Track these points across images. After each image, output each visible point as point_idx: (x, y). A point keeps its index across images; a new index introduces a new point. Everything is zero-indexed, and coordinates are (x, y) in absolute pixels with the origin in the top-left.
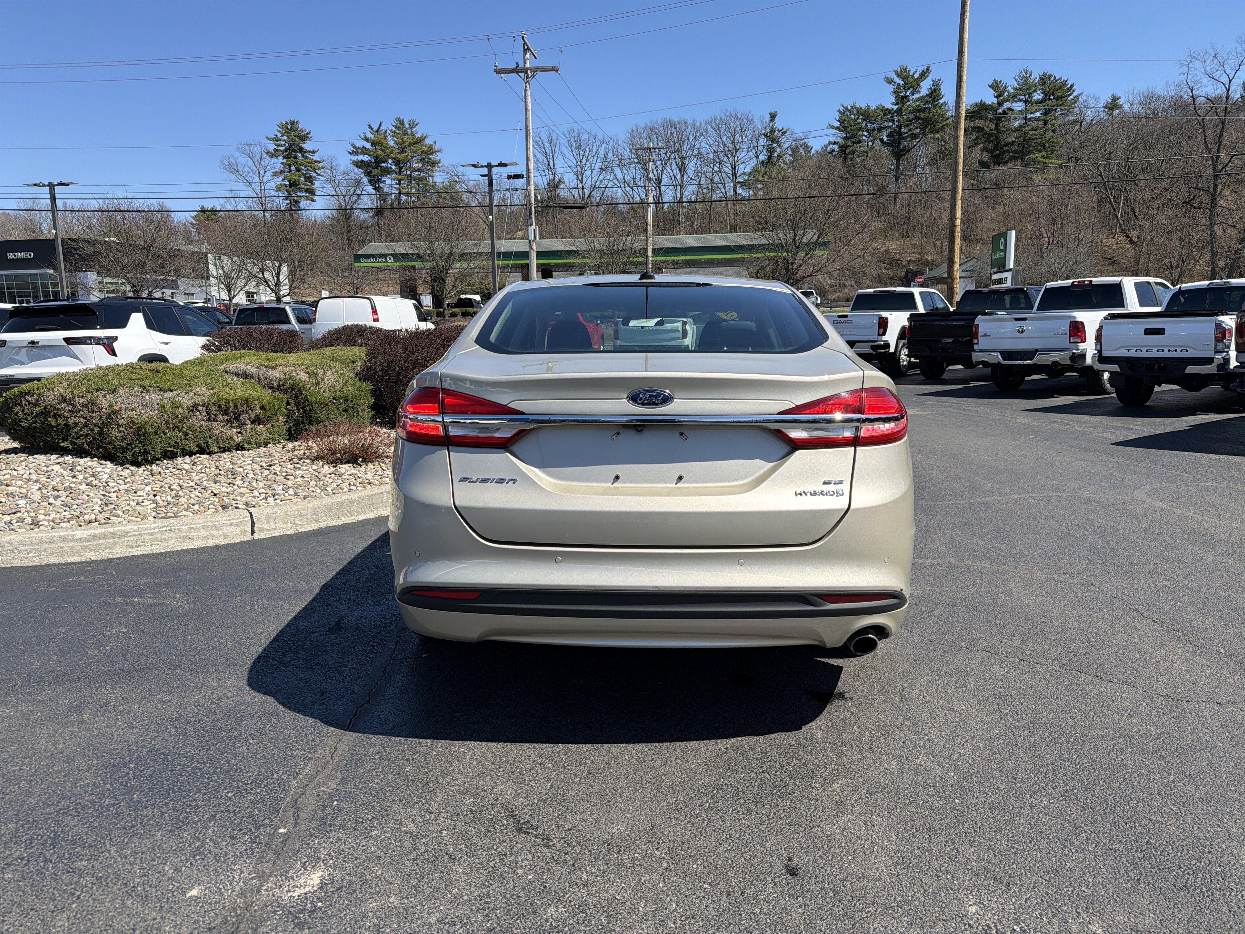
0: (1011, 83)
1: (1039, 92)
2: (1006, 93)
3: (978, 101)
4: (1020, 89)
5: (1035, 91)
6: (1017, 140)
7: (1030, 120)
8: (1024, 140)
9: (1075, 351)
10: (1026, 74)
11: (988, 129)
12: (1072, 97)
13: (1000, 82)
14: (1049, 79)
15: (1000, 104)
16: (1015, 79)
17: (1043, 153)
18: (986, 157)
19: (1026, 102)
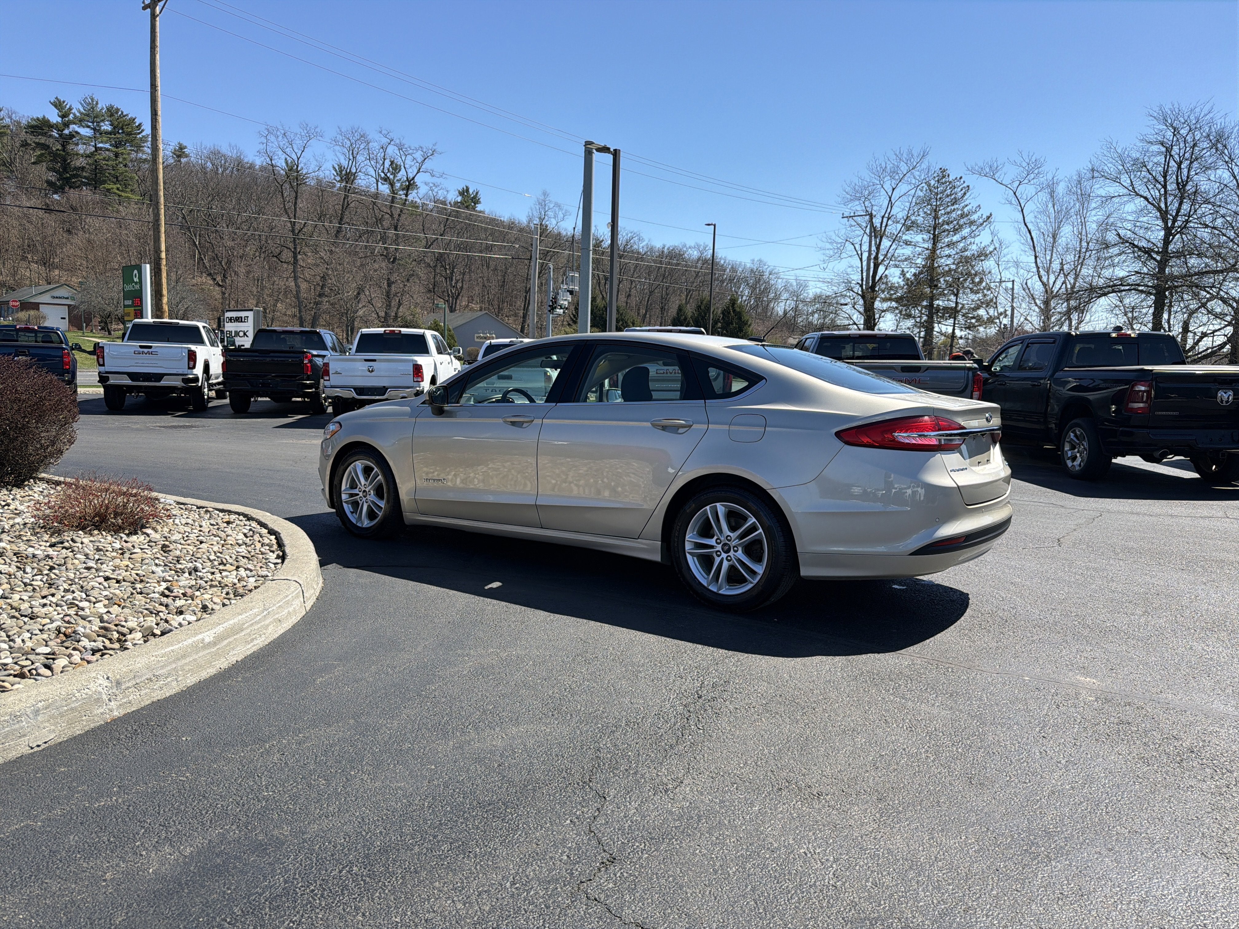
0: (77, 108)
1: (107, 123)
2: (71, 115)
3: (40, 116)
4: (88, 115)
5: (103, 121)
6: (87, 166)
7: (101, 149)
8: (96, 168)
9: (418, 389)
10: (93, 101)
11: (54, 149)
12: (140, 136)
13: (64, 102)
14: (117, 113)
15: (66, 125)
16: (81, 104)
17: (119, 186)
18: (52, 177)
19: (94, 129)
